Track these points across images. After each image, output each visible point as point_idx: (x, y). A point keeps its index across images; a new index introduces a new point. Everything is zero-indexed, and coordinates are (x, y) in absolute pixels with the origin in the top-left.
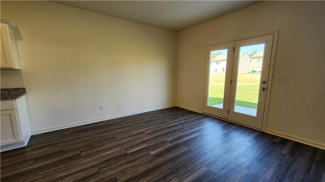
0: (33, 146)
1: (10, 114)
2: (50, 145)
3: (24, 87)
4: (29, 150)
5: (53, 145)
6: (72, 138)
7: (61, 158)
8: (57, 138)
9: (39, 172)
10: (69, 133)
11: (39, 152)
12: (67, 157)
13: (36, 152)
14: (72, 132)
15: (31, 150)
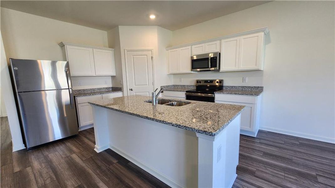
0: (262, 140)
1: (251, 107)
2: (276, 147)
3: (262, 86)
4: (258, 141)
5: (280, 148)
6: (302, 151)
7: (290, 167)
8: (284, 143)
9: (269, 168)
10: (299, 143)
11: (266, 147)
12: (297, 170)
13: (264, 147)
14: (301, 143)
15: (260, 143)
